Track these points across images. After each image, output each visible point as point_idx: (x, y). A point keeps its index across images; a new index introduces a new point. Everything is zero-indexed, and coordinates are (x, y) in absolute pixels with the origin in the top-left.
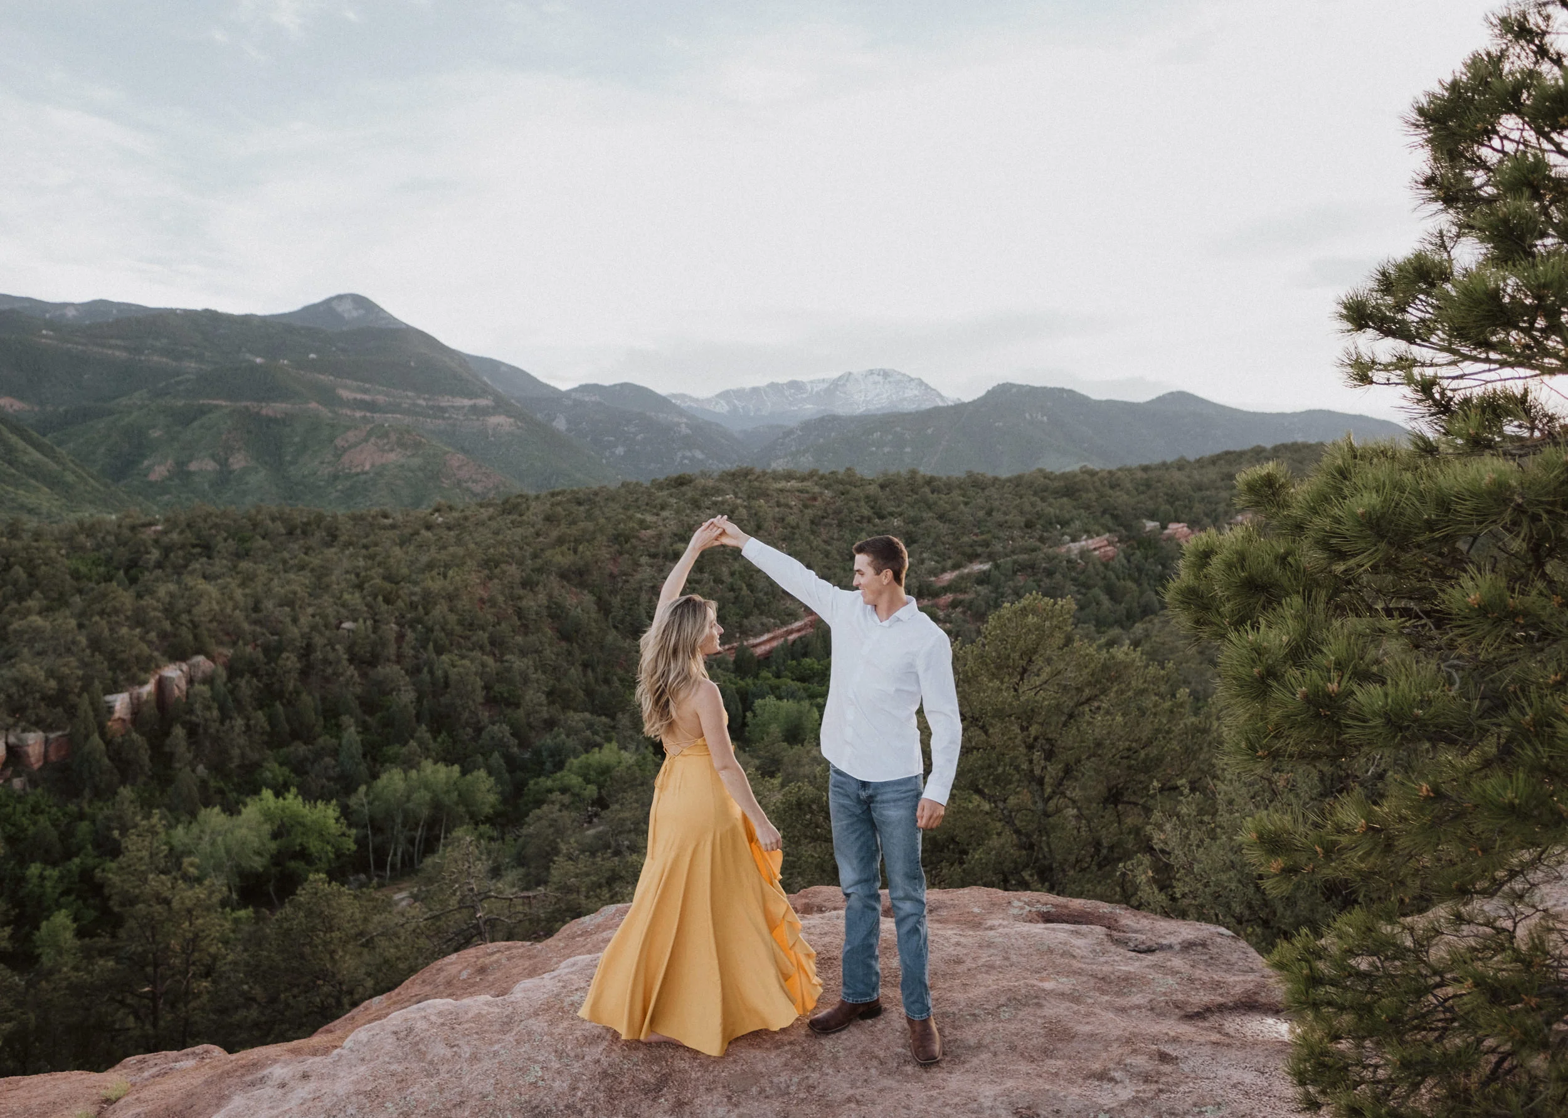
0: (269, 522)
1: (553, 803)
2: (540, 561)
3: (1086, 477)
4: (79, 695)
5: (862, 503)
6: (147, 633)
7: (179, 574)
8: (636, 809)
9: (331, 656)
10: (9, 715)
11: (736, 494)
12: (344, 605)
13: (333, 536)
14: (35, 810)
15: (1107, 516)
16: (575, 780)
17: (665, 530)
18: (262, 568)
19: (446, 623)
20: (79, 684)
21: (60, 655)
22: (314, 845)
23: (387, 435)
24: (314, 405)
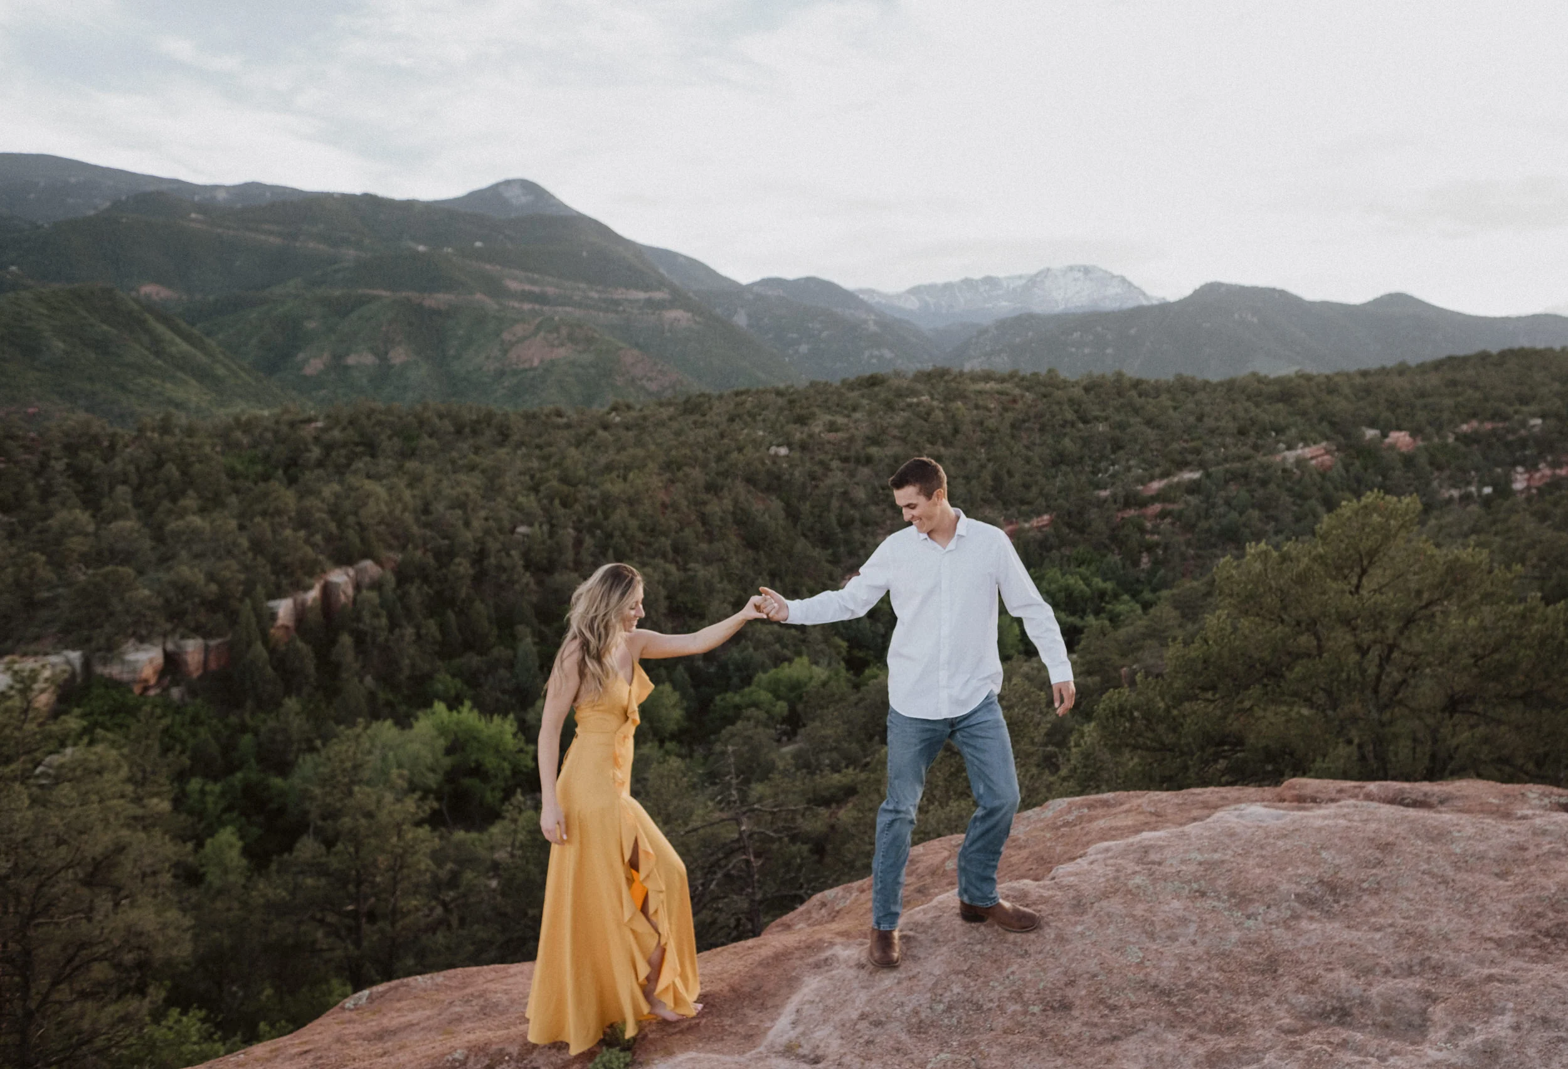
0: (436, 420)
1: (748, 719)
2: (725, 465)
3: (1303, 382)
4: (241, 601)
5: (1066, 407)
6: (312, 535)
7: (342, 474)
8: (837, 726)
9: (506, 562)
10: (167, 621)
11: (932, 398)
12: (519, 508)
13: (504, 435)
14: (195, 721)
15: (1324, 424)
16: (765, 696)
17: (856, 433)
18: (430, 469)
19: (626, 528)
20: (241, 588)
21: (220, 558)
22: (490, 762)
23: (557, 329)
24: (479, 296)
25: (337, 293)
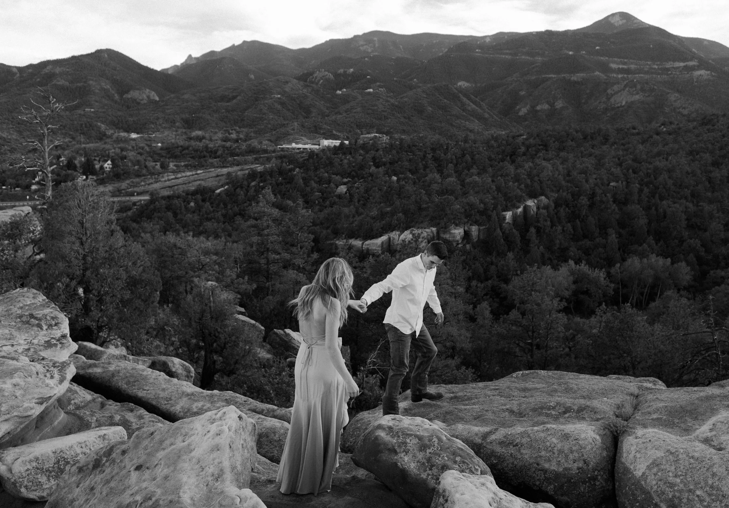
0: (575, 133)
4: (492, 211)
6: (520, 185)
7: (533, 158)
9: (604, 199)
10: (465, 218)
12: (612, 174)
13: (606, 139)
14: (475, 258)
18: (571, 156)
19: (666, 184)
21: (485, 194)
22: (593, 289)
23: (635, 86)
24: (597, 73)
25: (534, 78)
